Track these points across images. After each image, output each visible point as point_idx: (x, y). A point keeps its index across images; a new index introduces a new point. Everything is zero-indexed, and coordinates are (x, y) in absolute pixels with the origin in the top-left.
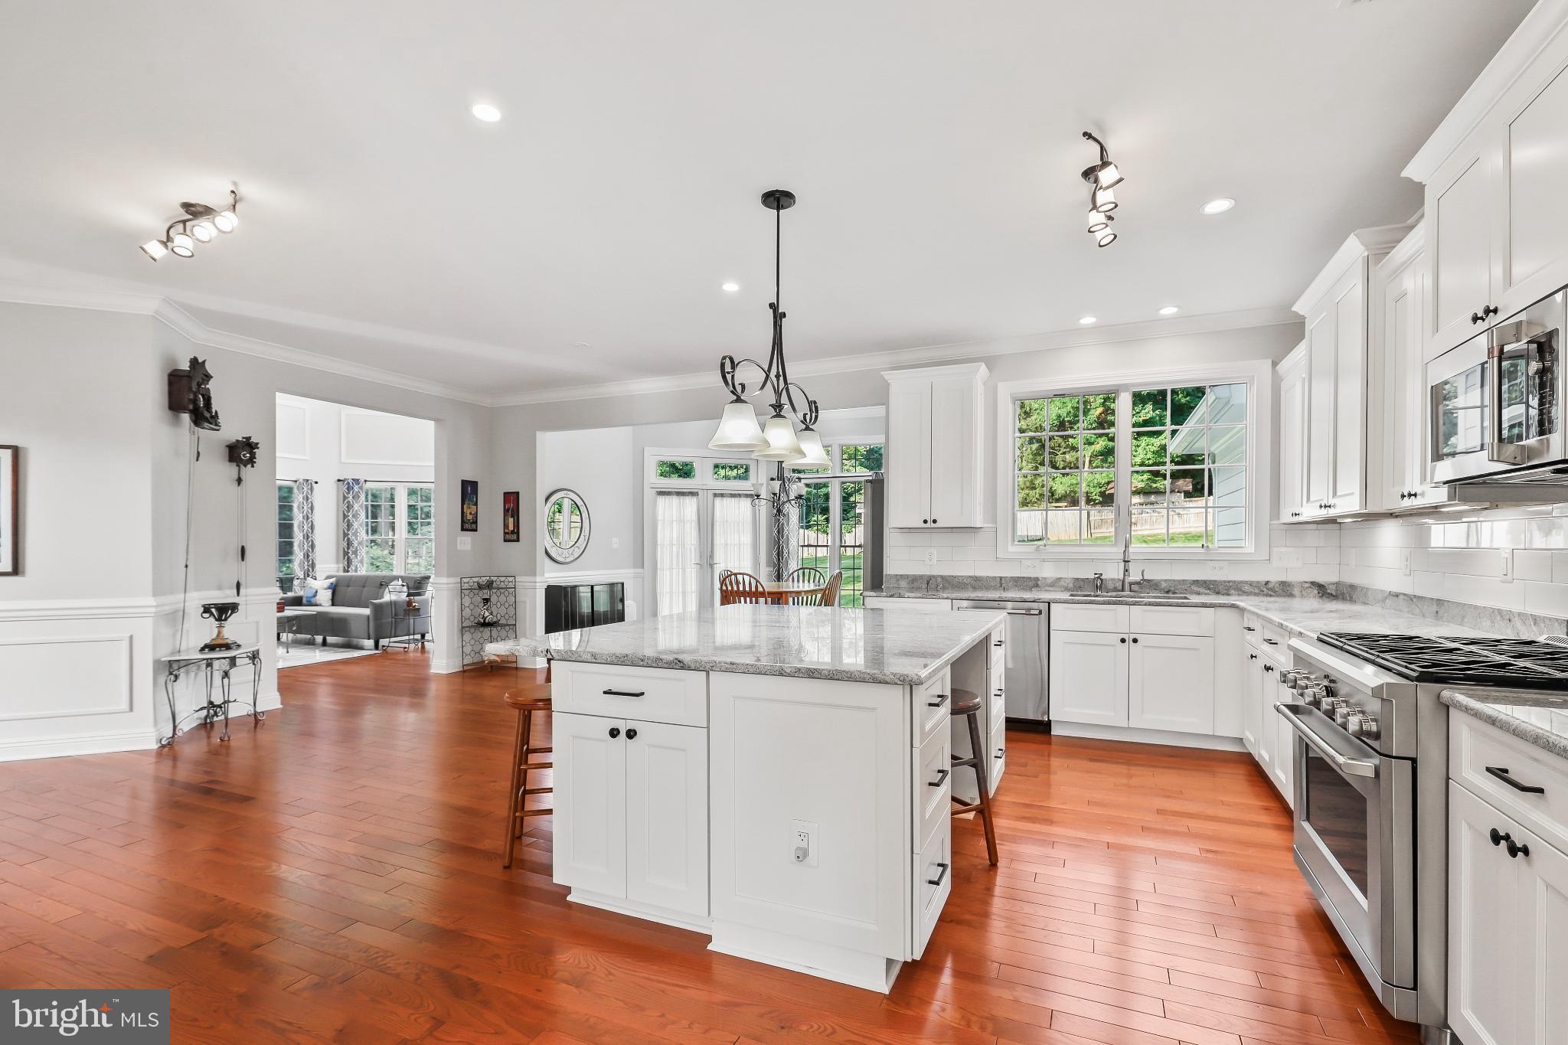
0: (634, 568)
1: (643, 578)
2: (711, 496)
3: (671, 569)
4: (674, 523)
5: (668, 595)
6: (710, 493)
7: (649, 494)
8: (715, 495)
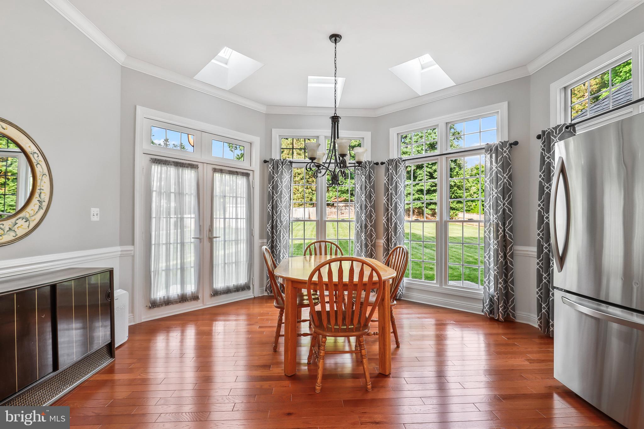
0: (121, 244)
1: (133, 256)
2: (210, 171)
3: (168, 244)
4: (173, 196)
5: (164, 273)
6: (210, 168)
7: (141, 161)
8: (215, 170)
